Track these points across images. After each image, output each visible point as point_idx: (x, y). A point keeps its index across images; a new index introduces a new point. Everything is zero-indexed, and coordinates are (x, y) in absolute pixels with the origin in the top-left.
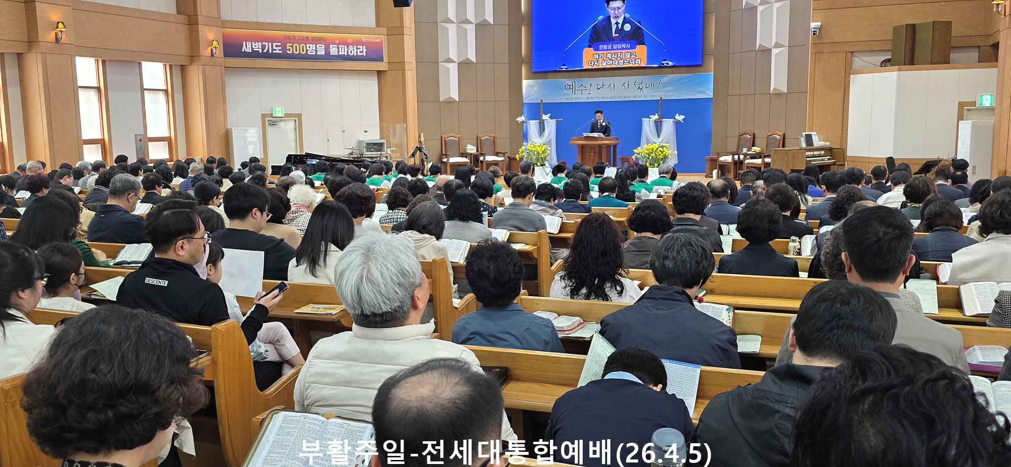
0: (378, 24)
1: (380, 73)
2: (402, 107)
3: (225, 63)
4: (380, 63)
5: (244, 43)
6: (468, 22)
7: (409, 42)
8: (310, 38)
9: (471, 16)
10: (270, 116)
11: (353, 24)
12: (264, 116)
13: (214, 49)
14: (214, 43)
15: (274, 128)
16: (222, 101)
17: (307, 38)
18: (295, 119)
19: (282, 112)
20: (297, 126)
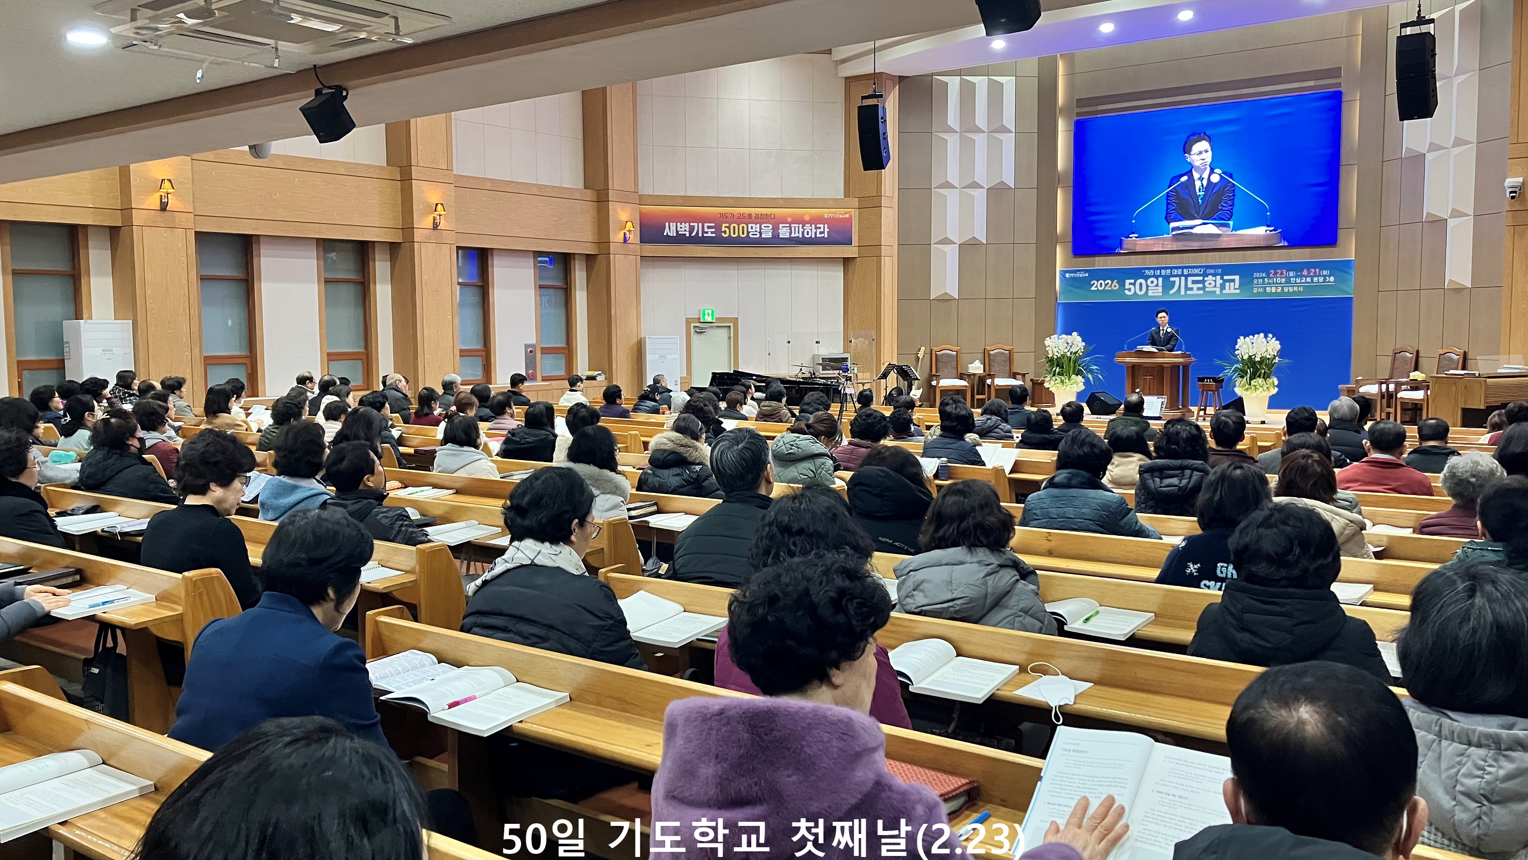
0: (847, 194)
1: (847, 261)
2: (875, 308)
3: (641, 251)
4: (847, 248)
5: (667, 224)
6: (976, 185)
7: (889, 217)
8: (754, 216)
9: (981, 176)
10: (697, 320)
11: (813, 195)
12: (688, 321)
13: (628, 233)
14: (629, 224)
15: (701, 336)
17: (750, 215)
18: (730, 325)
19: (712, 315)
20: (732, 335)
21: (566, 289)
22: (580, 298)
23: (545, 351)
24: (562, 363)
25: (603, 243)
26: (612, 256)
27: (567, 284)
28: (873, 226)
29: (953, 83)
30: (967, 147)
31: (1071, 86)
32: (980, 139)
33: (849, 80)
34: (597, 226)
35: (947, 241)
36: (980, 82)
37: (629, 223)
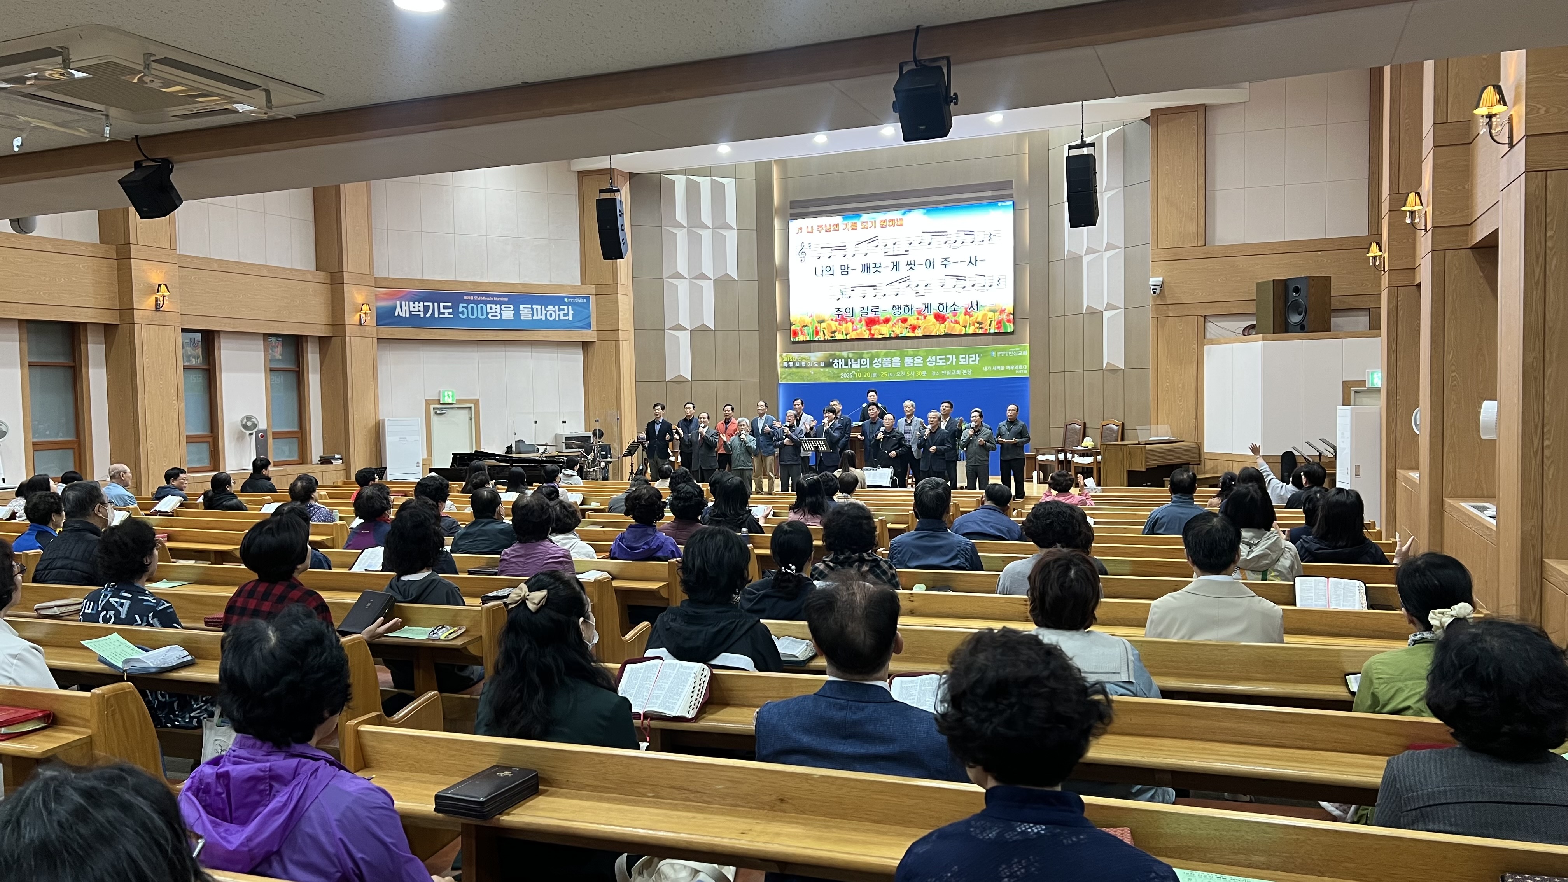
0: (584, 281)
1: (585, 345)
2: (615, 389)
3: (377, 333)
4: (585, 332)
6: (703, 277)
7: (625, 303)
9: (707, 268)
10: (437, 402)
11: (551, 281)
12: (428, 403)
13: (363, 315)
14: (365, 307)
15: (442, 418)
16: (372, 383)
18: (471, 406)
19: (453, 396)
20: (473, 416)
21: (298, 372)
22: (314, 381)
23: (277, 435)
24: (295, 447)
25: (338, 324)
26: (347, 338)
27: (299, 367)
28: (610, 313)
29: (680, 182)
30: (694, 241)
31: (784, 190)
32: (706, 235)
33: (582, 174)
34: (330, 308)
35: (679, 327)
36: (704, 182)
37: (365, 305)
